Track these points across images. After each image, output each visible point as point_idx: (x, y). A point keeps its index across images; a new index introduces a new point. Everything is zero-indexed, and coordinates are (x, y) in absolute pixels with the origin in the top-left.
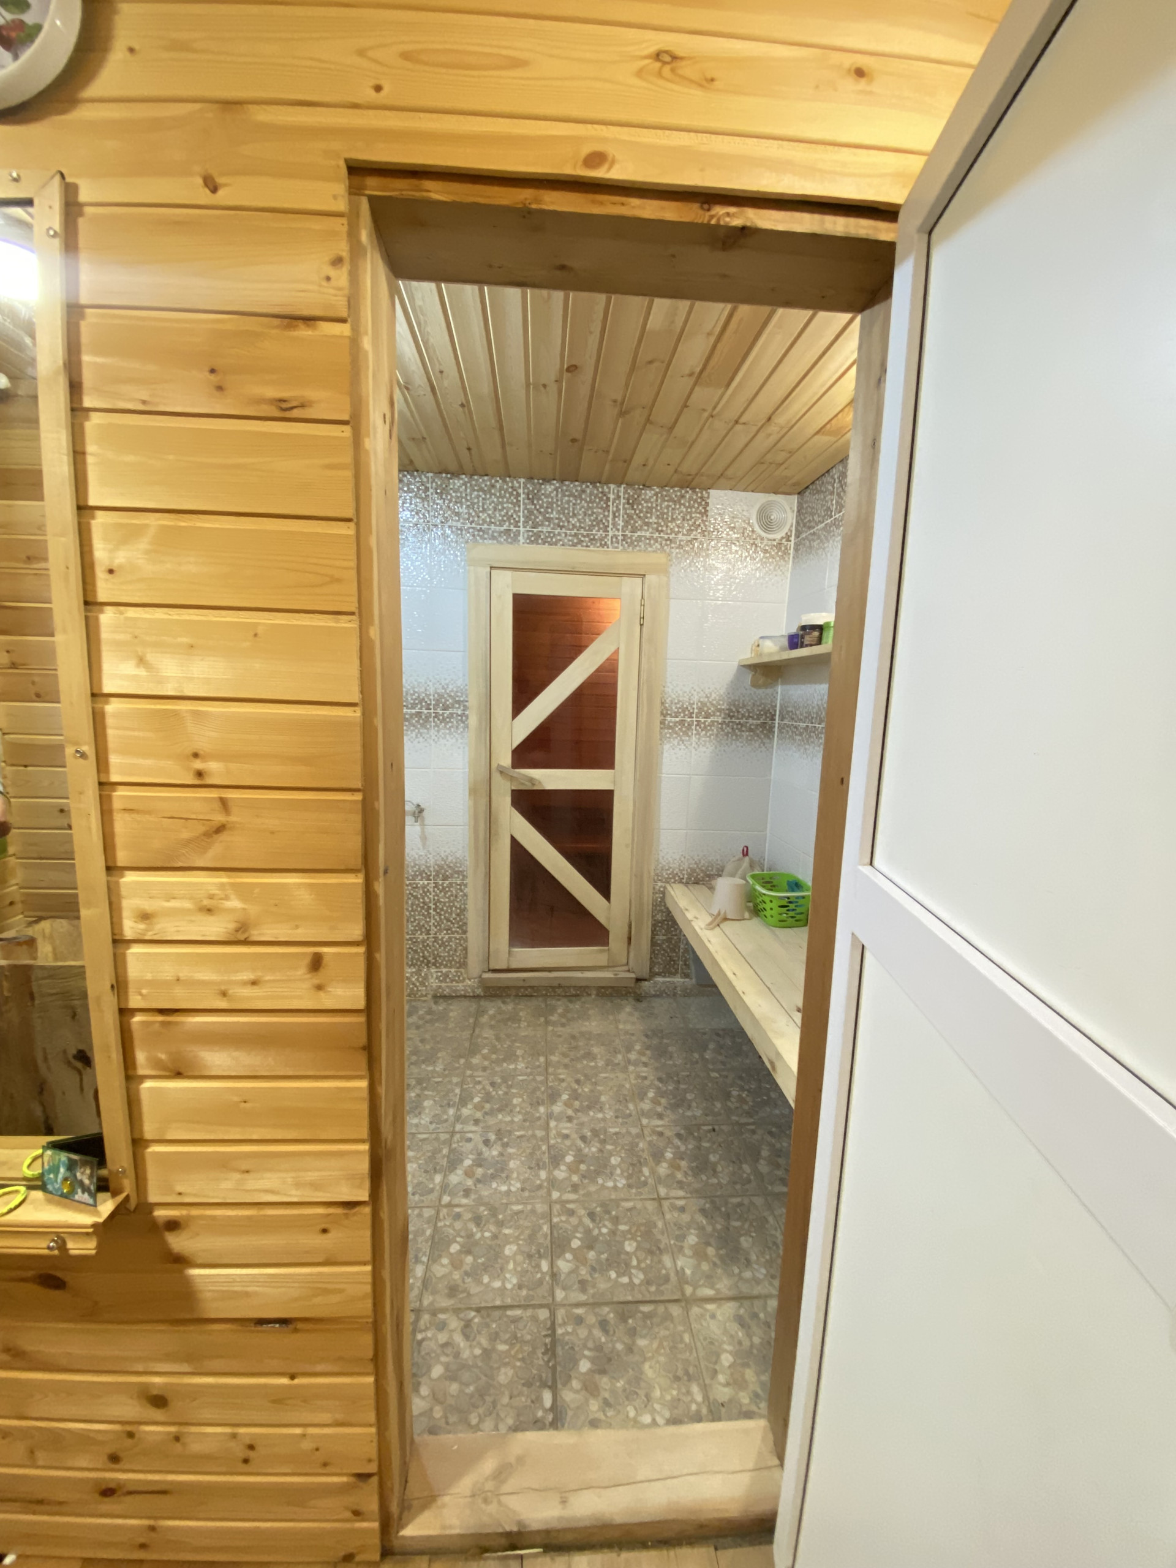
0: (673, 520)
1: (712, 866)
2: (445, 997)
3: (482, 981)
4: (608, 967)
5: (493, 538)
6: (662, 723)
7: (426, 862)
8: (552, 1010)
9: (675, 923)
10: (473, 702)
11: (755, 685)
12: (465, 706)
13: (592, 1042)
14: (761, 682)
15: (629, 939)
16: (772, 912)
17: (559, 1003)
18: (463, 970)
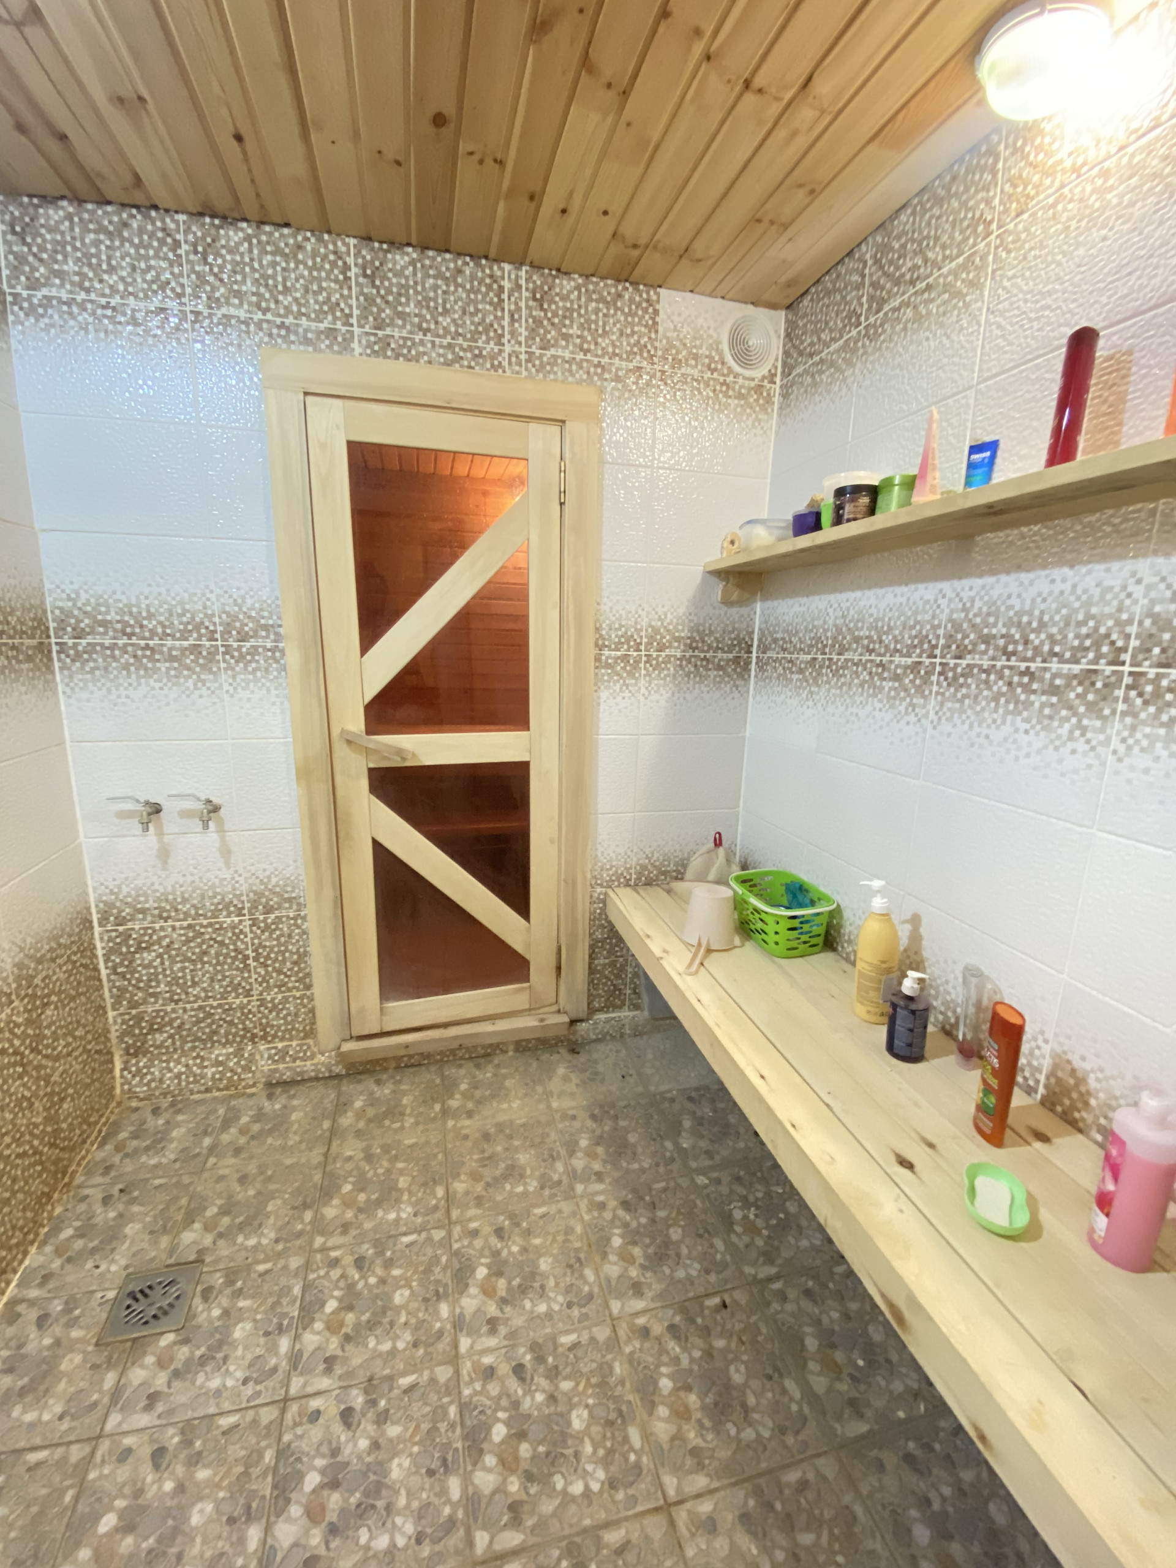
0: (605, 334)
1: (669, 860)
2: (285, 1084)
3: (342, 1057)
4: (530, 1010)
5: (307, 342)
6: (597, 659)
7: (234, 889)
8: (450, 1087)
9: (621, 940)
10: (289, 627)
11: (727, 602)
12: (277, 634)
13: (516, 1143)
14: (735, 597)
15: (559, 968)
16: (777, 938)
17: (462, 1072)
18: (310, 1041)
